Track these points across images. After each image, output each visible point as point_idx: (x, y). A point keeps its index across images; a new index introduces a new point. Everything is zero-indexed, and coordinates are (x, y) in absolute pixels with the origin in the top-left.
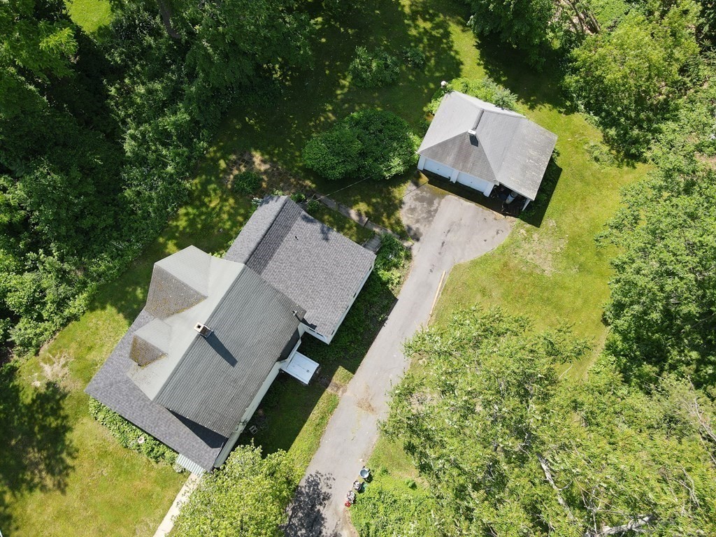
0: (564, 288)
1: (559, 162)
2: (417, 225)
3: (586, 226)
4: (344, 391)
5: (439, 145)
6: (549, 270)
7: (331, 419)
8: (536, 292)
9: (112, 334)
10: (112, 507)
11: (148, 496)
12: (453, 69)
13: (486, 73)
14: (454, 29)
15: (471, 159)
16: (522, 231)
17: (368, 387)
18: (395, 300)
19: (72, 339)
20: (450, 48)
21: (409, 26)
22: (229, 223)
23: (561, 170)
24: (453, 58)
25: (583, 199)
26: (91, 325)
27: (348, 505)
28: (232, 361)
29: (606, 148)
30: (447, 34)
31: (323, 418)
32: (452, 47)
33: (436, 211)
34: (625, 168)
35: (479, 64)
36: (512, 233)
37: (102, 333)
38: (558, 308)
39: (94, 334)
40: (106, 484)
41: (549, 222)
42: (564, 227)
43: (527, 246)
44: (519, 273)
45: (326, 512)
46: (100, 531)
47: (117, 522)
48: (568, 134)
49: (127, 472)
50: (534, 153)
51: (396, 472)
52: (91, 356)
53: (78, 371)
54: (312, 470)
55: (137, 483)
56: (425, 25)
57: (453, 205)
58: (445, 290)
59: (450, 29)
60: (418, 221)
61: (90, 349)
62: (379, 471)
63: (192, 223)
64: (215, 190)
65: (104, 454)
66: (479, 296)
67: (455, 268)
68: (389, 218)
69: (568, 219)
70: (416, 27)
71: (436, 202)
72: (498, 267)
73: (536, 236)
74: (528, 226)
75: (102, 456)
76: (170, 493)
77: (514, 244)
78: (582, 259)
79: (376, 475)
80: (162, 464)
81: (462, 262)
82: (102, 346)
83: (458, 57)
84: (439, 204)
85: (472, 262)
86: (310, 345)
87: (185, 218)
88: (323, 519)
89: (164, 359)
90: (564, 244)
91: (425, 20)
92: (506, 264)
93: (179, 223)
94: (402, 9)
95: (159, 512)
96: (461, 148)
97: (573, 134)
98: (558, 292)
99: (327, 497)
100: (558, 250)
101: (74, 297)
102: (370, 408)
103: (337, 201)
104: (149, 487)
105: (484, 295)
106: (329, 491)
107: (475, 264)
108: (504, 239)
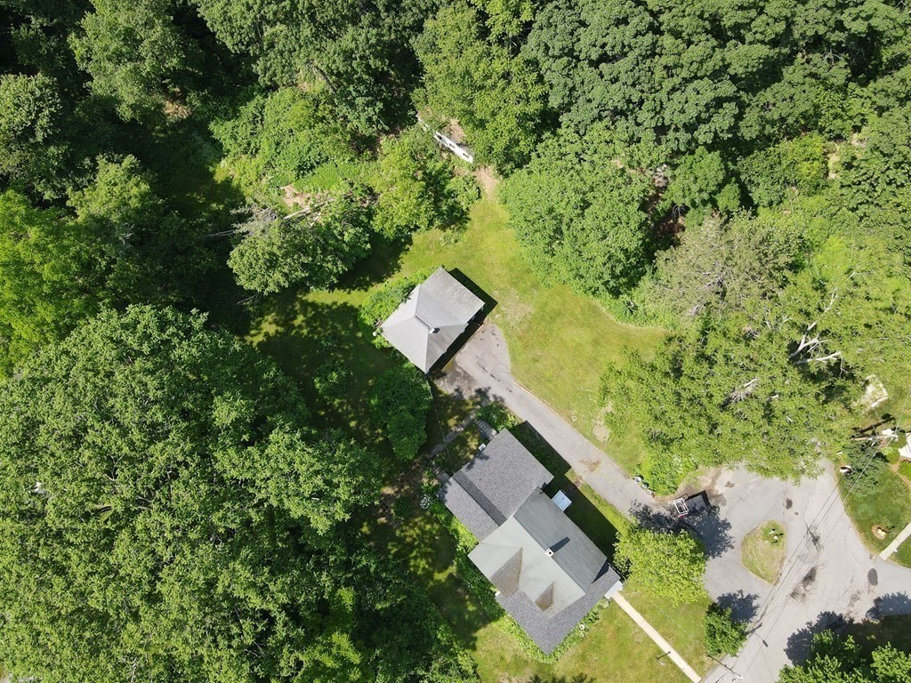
0: (546, 304)
1: (450, 269)
2: (473, 390)
3: (505, 271)
4: (581, 478)
5: (427, 355)
6: (531, 309)
7: (597, 493)
8: (544, 324)
9: (496, 639)
10: (619, 656)
11: (618, 629)
12: (350, 313)
13: (359, 290)
14: (310, 297)
15: (445, 337)
16: (497, 316)
17: (582, 461)
18: (526, 423)
19: (491, 671)
20: (328, 307)
21: (297, 333)
22: (435, 525)
23: (456, 269)
24: (338, 309)
25: (483, 263)
26: (483, 656)
27: (654, 496)
28: (566, 540)
29: (449, 231)
30: (314, 305)
31: (596, 498)
32: (327, 305)
33: (465, 372)
34: (468, 225)
35: (349, 293)
36: (497, 324)
37: (492, 648)
38: (559, 314)
39: (491, 654)
40: (603, 658)
41: (495, 295)
42: (502, 286)
43: (509, 318)
44: (527, 331)
45: (655, 511)
46: (632, 667)
47: (629, 654)
48: (427, 252)
49: (599, 642)
50: (450, 289)
51: (641, 459)
52: (508, 658)
53: (517, 670)
54: (627, 514)
55: (608, 636)
56: (300, 319)
57: (464, 359)
58: (528, 387)
59: (310, 301)
60: (470, 388)
61: (502, 658)
62: (637, 470)
63: (424, 555)
64: (402, 531)
65: (583, 657)
66: (538, 365)
67: (514, 374)
68: (468, 405)
69: (496, 281)
70: (300, 327)
71: (458, 370)
72: (519, 344)
73: (503, 308)
74: (494, 310)
75: (584, 659)
76: (620, 613)
77: (505, 325)
78: (529, 283)
79: (640, 473)
80: (600, 616)
81: (510, 368)
82: (503, 649)
83: (338, 304)
84: (460, 368)
85: (512, 360)
86: (549, 490)
87: (419, 560)
88: (659, 514)
89: (555, 586)
90: (514, 291)
91: (295, 318)
92: (520, 338)
93: (422, 566)
94: (280, 333)
95: (630, 624)
96: (436, 342)
97: (428, 248)
98: (548, 309)
99: (646, 508)
100: (518, 297)
101: (460, 665)
102: (597, 464)
103: (438, 443)
104: (612, 628)
105: (538, 361)
106: (642, 506)
107: (513, 359)
108: (499, 332)
